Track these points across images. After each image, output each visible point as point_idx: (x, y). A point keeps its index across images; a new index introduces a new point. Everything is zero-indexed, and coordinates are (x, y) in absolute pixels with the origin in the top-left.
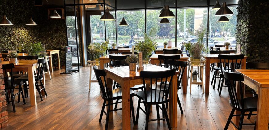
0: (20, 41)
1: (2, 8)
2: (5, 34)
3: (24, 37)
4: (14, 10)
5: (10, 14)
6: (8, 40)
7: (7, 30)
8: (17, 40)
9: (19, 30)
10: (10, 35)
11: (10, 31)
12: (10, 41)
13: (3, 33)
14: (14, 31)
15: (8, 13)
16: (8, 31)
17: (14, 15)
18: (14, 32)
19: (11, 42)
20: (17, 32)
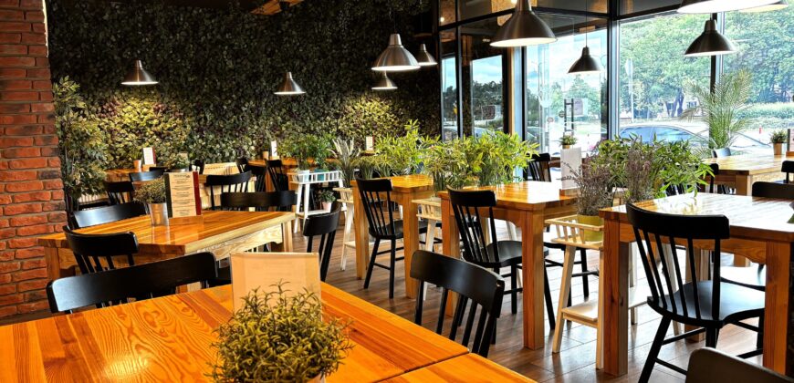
0: (362, 129)
1: (318, 54)
2: (323, 113)
3: (376, 119)
4: (350, 54)
5: (339, 64)
6: (331, 126)
7: (331, 103)
8: (354, 126)
9: (364, 102)
10: (337, 116)
11: (337, 105)
12: (335, 130)
13: (319, 111)
14: (348, 105)
15: (335, 64)
16: (333, 106)
17: (352, 65)
18: (350, 108)
19: (339, 131)
20: (356, 107)
